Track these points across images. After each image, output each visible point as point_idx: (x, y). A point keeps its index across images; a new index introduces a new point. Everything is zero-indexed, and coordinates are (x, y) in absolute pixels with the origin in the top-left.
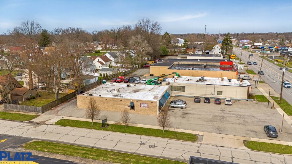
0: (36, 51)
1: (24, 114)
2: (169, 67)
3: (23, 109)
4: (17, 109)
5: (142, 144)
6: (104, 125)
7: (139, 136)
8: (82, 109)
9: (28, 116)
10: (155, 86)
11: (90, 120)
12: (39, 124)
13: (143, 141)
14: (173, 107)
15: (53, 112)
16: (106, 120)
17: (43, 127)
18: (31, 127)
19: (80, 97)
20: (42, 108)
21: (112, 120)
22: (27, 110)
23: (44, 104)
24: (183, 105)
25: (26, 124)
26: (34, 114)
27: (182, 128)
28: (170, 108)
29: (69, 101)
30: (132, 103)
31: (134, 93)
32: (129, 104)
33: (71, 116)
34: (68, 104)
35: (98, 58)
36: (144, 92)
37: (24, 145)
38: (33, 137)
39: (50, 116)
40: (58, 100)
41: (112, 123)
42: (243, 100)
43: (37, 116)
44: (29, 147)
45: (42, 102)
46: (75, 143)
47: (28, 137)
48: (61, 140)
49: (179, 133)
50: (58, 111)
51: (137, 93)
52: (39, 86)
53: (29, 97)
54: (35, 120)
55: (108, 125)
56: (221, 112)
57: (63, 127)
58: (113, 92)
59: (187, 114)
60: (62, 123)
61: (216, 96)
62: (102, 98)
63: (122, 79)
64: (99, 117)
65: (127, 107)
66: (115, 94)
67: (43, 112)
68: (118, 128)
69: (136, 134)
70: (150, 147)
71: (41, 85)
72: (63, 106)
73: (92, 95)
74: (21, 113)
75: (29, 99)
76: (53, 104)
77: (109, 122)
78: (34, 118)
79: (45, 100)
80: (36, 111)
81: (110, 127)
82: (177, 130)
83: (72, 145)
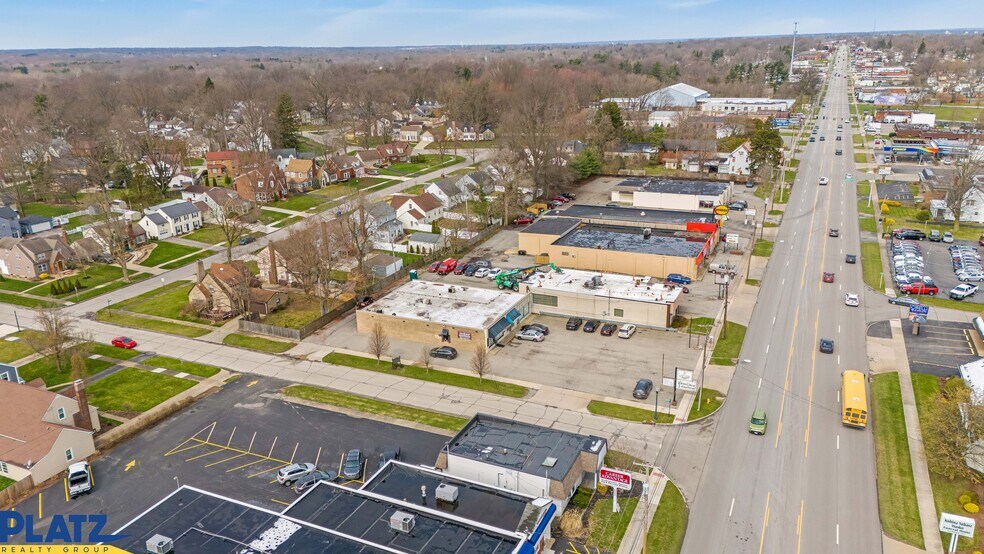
0: (271, 174)
1: (273, 339)
2: (559, 237)
3: (270, 331)
4: (260, 330)
5: (443, 397)
6: (396, 367)
7: (443, 386)
8: (363, 335)
9: (279, 343)
10: (501, 292)
11: (374, 357)
12: (298, 359)
13: (446, 394)
14: (519, 338)
15: (317, 337)
16: (398, 359)
17: (304, 365)
18: (288, 363)
19: (361, 314)
20: (301, 332)
21: (410, 359)
22: (276, 333)
23: (302, 322)
24: (536, 337)
25: (279, 359)
26: (288, 341)
27: (514, 378)
28: (515, 340)
29: (344, 318)
30: (444, 330)
31: (455, 310)
32: (441, 331)
33: (346, 348)
34: (342, 323)
35: (410, 201)
36: (474, 308)
37: (282, 389)
38: (293, 380)
39: (312, 345)
40: (325, 315)
41: (409, 363)
42: (658, 330)
43: (294, 345)
44: (290, 393)
45: (298, 317)
46: (352, 391)
47: (285, 378)
48: (332, 386)
49: (504, 385)
50: (325, 338)
51: (462, 309)
52: (288, 279)
53: (275, 306)
54: (292, 352)
55: (402, 366)
56: (598, 351)
57: (334, 367)
58: (420, 305)
59: (538, 352)
60: (333, 359)
61: (612, 318)
62: (398, 318)
63: (449, 267)
64: (389, 353)
65: (437, 336)
66: (421, 311)
67: (302, 338)
68: (417, 372)
69: (441, 383)
70: (453, 402)
71: (291, 279)
72: (334, 328)
73: (381, 312)
74: (267, 338)
75: (275, 311)
76: (318, 323)
77: (403, 362)
78: (289, 348)
79: (302, 312)
80: (290, 336)
81: (404, 370)
82: (501, 380)
83: (347, 393)
